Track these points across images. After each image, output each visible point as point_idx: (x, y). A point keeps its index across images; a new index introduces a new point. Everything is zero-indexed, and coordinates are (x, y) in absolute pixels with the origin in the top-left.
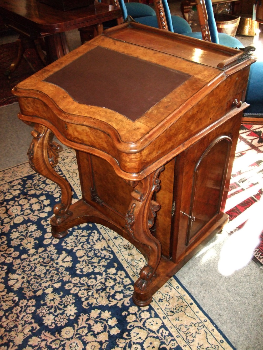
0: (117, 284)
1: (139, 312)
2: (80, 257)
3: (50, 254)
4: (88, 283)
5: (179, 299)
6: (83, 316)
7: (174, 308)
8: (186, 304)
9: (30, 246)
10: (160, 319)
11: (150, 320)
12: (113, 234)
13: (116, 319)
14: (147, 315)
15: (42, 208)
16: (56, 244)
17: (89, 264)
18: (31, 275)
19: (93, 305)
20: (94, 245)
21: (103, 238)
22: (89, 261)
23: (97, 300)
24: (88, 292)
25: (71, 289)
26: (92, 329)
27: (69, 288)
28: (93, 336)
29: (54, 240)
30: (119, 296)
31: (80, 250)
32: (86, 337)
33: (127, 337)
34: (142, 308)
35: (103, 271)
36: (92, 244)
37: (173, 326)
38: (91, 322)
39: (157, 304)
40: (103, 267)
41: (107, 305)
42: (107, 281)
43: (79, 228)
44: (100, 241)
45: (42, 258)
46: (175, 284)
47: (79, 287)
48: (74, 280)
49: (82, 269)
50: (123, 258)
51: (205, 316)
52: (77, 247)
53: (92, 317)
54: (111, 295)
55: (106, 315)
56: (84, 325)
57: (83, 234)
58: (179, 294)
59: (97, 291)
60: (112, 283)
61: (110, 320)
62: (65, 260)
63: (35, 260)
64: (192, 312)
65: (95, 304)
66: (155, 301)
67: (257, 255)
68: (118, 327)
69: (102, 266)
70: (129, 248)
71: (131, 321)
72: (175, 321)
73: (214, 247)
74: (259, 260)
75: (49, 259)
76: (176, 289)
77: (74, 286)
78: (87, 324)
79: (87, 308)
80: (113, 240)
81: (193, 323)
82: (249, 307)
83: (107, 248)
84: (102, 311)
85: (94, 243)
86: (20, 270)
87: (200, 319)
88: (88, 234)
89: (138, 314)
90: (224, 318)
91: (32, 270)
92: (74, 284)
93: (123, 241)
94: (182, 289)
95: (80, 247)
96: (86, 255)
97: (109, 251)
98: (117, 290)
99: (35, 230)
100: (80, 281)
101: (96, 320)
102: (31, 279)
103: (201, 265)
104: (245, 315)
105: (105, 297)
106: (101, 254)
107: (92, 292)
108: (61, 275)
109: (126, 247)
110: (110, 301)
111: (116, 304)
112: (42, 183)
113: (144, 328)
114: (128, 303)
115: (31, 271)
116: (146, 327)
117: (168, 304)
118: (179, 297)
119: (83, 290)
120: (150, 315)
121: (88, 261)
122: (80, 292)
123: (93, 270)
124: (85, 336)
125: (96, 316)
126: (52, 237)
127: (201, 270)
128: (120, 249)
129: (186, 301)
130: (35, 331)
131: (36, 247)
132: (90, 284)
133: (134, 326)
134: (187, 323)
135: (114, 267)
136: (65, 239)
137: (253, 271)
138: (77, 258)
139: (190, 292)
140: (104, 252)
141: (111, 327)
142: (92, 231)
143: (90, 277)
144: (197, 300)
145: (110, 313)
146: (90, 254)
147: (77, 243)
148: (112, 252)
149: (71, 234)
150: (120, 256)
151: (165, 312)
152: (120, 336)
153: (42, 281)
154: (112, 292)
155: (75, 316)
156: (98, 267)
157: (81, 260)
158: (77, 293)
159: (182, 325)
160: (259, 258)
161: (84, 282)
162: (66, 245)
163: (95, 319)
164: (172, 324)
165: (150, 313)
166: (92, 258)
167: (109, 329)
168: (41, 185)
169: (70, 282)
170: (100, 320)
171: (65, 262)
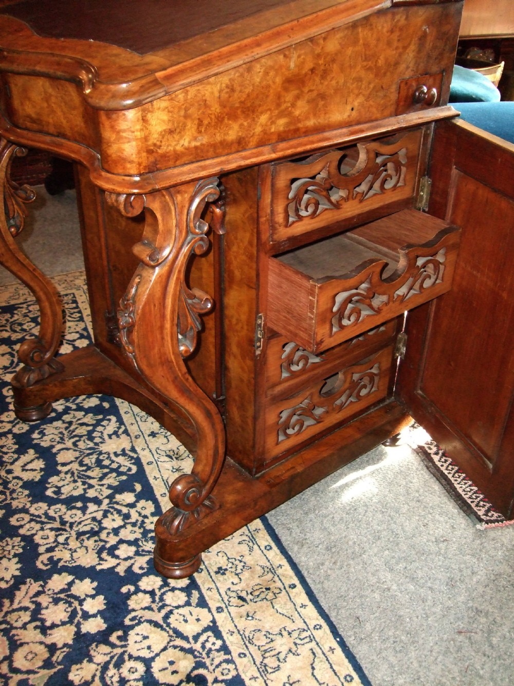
0: (129, 526)
1: (162, 591)
2: (64, 465)
4: (63, 517)
5: (266, 573)
6: (31, 584)
7: (249, 592)
8: (279, 584)
10: (210, 611)
11: (185, 611)
12: (152, 424)
13: (104, 599)
14: (179, 598)
15: (14, 365)
16: (20, 434)
17: (79, 480)
19: (60, 564)
20: (101, 443)
21: (126, 432)
22: (81, 473)
23: (74, 554)
24: (57, 536)
25: (21, 526)
26: (41, 614)
27: (18, 524)
28: (38, 630)
29: (18, 426)
30: (126, 551)
31: (68, 449)
32: (22, 631)
33: (118, 643)
34: (172, 583)
35: (104, 496)
36: (98, 442)
37: (236, 631)
38: (44, 600)
39: (211, 577)
40: (107, 488)
41: (93, 568)
42: (107, 517)
43: (80, 408)
44: (118, 436)
46: (264, 539)
47: (42, 523)
48: (36, 509)
49: (59, 488)
50: (158, 476)
51: (320, 617)
52: (64, 444)
53: (49, 590)
54: (108, 546)
55: (85, 587)
56: (26, 603)
57: (85, 420)
58: (269, 561)
59: (79, 535)
60: (119, 522)
61: (89, 600)
62: (29, 467)
64: (290, 605)
65: (66, 562)
66: (208, 571)
67: (473, 498)
68: (103, 617)
69: (106, 486)
70: (177, 456)
71: (137, 607)
72: (243, 619)
73: (374, 475)
74: (475, 509)
76: (265, 551)
77: (31, 520)
78: (33, 602)
79: (44, 568)
80: (147, 438)
81: (287, 629)
82: (434, 610)
83: (127, 452)
84: (76, 578)
85: (104, 439)
87: (305, 622)
88: (95, 422)
89: (158, 593)
90: (368, 627)
92: (32, 515)
93: (168, 441)
94: (278, 552)
95: (69, 443)
96: (78, 460)
97: (132, 458)
98: (123, 538)
100: (49, 511)
101: (58, 596)
103: (337, 507)
104: (420, 627)
105: (93, 549)
106: (113, 462)
107: (68, 535)
108: (11, 495)
109: (171, 453)
110: (101, 559)
111: (114, 567)
112: (30, 320)
113: (165, 625)
114: (141, 568)
116: (168, 625)
117: (236, 580)
118: (266, 569)
119: (48, 531)
120: (186, 599)
121: (79, 473)
122: (41, 533)
123: (83, 492)
124: (21, 628)
125: (61, 587)
126: (15, 419)
127: (333, 518)
128: (156, 456)
129: (280, 580)
132: (67, 518)
133: (142, 620)
134: (271, 628)
135: (133, 491)
136: (42, 427)
137: (458, 533)
138: (57, 464)
139: (296, 561)
140: (121, 460)
141: (86, 616)
142: (105, 417)
143: (74, 504)
144: (309, 580)
145: (95, 584)
146: (87, 461)
147: (66, 436)
148: (138, 462)
149: (59, 417)
150: (152, 470)
151: (226, 598)
152: (103, 638)
154: (113, 540)
155: (12, 582)
156: (97, 487)
157: (65, 469)
158: (33, 535)
159: (259, 630)
160: (477, 506)
161: (56, 513)
162: (39, 439)
163: (56, 594)
164: (236, 626)
165: (189, 595)
166: (89, 468)
167: (81, 620)
168: (27, 324)
169: (25, 510)
170: (66, 596)
171: (27, 470)
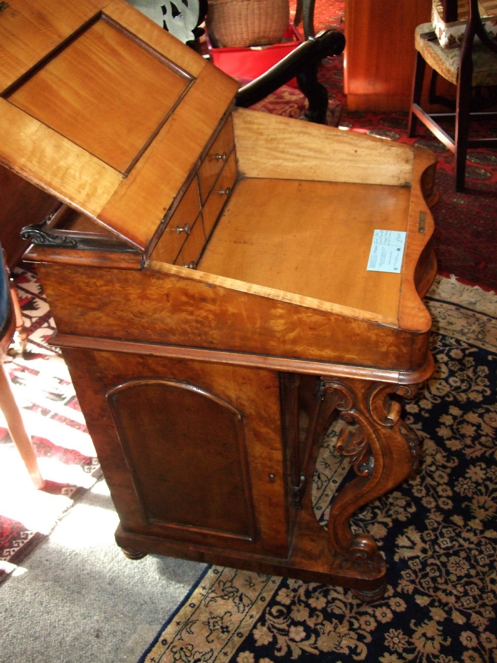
2: (386, 525)
3: (417, 576)
6: (469, 455)
9: (431, 628)
13: (440, 419)
17: (388, 503)
18: (477, 572)
19: (445, 454)
25: (448, 497)
26: (475, 435)
27: (450, 502)
28: (482, 428)
32: (489, 434)
33: (451, 396)
38: (468, 441)
41: (431, 438)
45: (434, 584)
47: (434, 490)
48: (430, 504)
49: (405, 508)
53: (462, 445)
55: (443, 432)
56: (478, 447)
59: (421, 462)
61: (447, 425)
62: (408, 544)
63: (448, 591)
65: (441, 453)
68: (448, 412)
70: (314, 473)
71: (429, 403)
75: (428, 569)
77: (440, 497)
78: (474, 444)
79: (455, 458)
80: (315, 502)
84: (443, 440)
86: (486, 601)
91: (468, 580)
96: (374, 520)
99: (391, 653)
100: (424, 495)
102: (484, 566)
107: (428, 467)
108: (438, 528)
109: (316, 476)
115: (472, 580)
119: (436, 479)
122: (441, 481)
124: (489, 436)
128: (326, 483)
131: (423, 615)
132: (418, 480)
133: (432, 396)
141: (455, 418)
143: (407, 487)
145: (437, 429)
146: (369, 516)
148: (340, 489)
150: (340, 475)
152: (456, 403)
153: (472, 546)
155: (478, 464)
157: (388, 520)
158: (446, 484)
161: (422, 490)
169: (438, 508)
170: (456, 435)
171: (412, 542)
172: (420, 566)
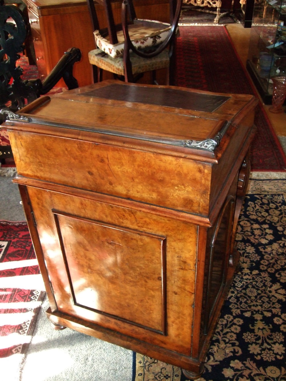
3: (238, 305)
9: (260, 325)
18: (261, 291)
45: (247, 304)
63: (255, 305)
75: (240, 299)
86: (273, 301)
91: (260, 296)
99: (252, 344)
102: (262, 287)
115: (261, 295)
130: (263, 246)
131: (252, 320)
153: (251, 281)
172: (236, 300)
